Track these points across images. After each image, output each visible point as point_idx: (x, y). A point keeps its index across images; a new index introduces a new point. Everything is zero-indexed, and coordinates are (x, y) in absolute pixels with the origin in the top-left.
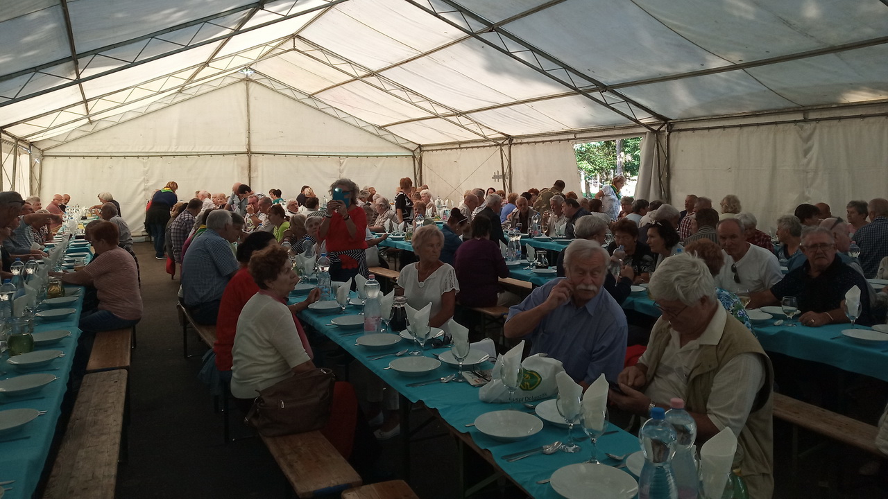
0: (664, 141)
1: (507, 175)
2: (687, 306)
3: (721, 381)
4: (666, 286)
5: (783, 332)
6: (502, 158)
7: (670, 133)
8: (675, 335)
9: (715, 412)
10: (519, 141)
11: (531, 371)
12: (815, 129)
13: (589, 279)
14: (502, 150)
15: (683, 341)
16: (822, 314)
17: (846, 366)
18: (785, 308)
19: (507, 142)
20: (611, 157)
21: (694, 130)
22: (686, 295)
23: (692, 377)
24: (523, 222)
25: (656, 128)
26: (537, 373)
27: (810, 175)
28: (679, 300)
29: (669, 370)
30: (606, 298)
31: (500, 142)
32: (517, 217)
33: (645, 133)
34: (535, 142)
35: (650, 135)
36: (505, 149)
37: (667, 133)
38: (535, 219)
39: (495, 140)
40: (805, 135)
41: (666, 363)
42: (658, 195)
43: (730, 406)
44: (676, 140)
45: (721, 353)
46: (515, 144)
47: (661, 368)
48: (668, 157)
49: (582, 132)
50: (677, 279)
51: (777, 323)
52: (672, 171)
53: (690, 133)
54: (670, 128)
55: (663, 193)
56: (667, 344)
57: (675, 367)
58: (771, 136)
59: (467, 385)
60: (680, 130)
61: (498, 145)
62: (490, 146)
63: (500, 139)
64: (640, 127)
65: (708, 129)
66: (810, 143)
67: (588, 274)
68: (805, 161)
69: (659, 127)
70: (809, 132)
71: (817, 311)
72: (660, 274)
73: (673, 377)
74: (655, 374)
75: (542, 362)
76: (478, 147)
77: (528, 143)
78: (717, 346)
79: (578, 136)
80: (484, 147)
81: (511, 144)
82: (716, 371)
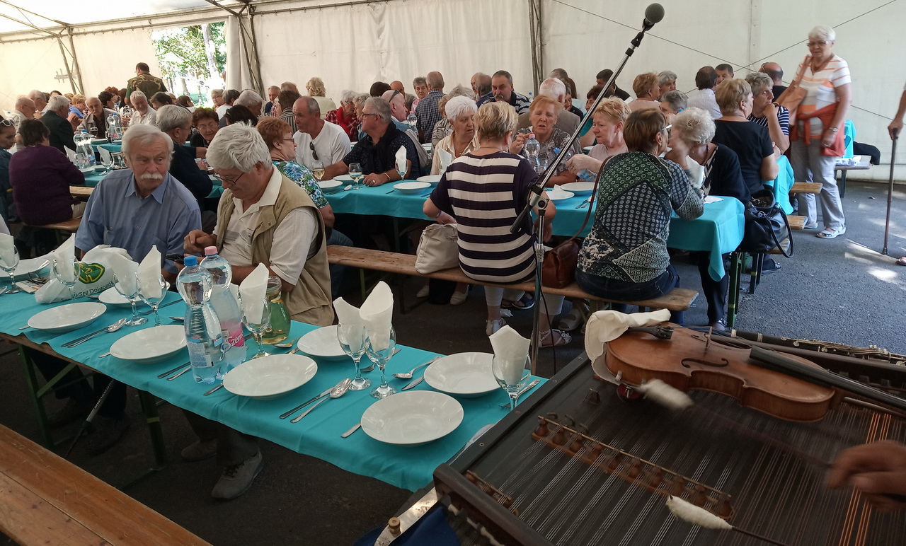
0: (248, 25)
1: (74, 74)
2: (243, 173)
3: (279, 235)
4: (222, 155)
5: (350, 194)
6: (63, 52)
7: (253, 16)
8: (238, 202)
9: (275, 262)
10: (81, 30)
11: (93, 264)
12: (385, 9)
13: (153, 166)
14: (60, 43)
15: (245, 207)
16: (381, 175)
17: (398, 214)
18: (351, 174)
19: (65, 32)
20: (201, 48)
21: (276, 12)
22: (242, 162)
23: (255, 236)
24: (99, 127)
25: (237, 11)
26: (99, 265)
27: (384, 56)
28: (235, 168)
29: (236, 235)
30: (173, 184)
31: (57, 32)
32: (92, 121)
33: (227, 17)
34: (103, 32)
35: (232, 20)
36: (66, 41)
37: (249, 16)
38: (112, 120)
39: (47, 30)
40: (377, 15)
41: (232, 230)
42: (250, 84)
43: (288, 255)
44: (260, 23)
45: (278, 212)
46: (77, 34)
47: (228, 235)
48: (255, 43)
49: (157, 17)
50: (232, 147)
51: (346, 188)
52: (261, 59)
53: (273, 15)
54: (252, 11)
55: (255, 82)
56: (232, 212)
57: (240, 231)
58: (348, 17)
59: (25, 294)
60: (263, 13)
61: (54, 36)
62: (44, 38)
63: (56, 28)
64: (220, 9)
65: (290, 10)
66: (382, 23)
67: (152, 161)
68: (379, 42)
69: (240, 9)
70: (380, 12)
71: (377, 172)
72: (215, 144)
73: (239, 241)
74: (224, 242)
75: (103, 254)
76: (27, 40)
77: (94, 32)
78: (274, 206)
79: (153, 22)
80: (36, 39)
81: (71, 35)
82: (275, 227)
